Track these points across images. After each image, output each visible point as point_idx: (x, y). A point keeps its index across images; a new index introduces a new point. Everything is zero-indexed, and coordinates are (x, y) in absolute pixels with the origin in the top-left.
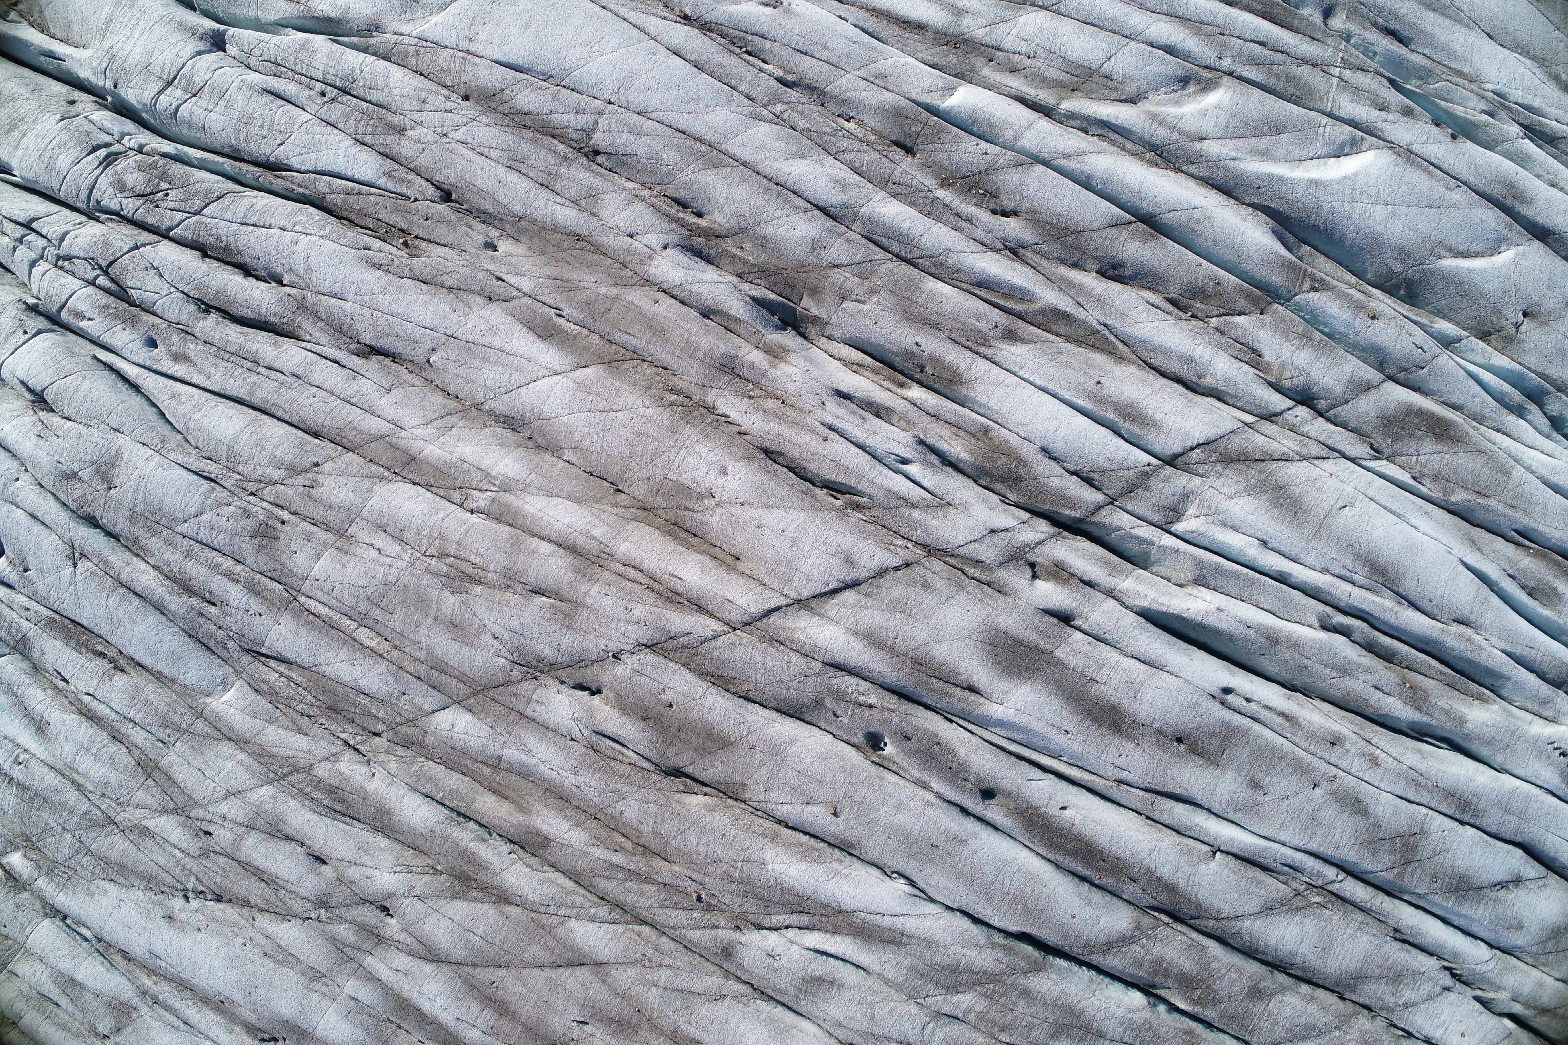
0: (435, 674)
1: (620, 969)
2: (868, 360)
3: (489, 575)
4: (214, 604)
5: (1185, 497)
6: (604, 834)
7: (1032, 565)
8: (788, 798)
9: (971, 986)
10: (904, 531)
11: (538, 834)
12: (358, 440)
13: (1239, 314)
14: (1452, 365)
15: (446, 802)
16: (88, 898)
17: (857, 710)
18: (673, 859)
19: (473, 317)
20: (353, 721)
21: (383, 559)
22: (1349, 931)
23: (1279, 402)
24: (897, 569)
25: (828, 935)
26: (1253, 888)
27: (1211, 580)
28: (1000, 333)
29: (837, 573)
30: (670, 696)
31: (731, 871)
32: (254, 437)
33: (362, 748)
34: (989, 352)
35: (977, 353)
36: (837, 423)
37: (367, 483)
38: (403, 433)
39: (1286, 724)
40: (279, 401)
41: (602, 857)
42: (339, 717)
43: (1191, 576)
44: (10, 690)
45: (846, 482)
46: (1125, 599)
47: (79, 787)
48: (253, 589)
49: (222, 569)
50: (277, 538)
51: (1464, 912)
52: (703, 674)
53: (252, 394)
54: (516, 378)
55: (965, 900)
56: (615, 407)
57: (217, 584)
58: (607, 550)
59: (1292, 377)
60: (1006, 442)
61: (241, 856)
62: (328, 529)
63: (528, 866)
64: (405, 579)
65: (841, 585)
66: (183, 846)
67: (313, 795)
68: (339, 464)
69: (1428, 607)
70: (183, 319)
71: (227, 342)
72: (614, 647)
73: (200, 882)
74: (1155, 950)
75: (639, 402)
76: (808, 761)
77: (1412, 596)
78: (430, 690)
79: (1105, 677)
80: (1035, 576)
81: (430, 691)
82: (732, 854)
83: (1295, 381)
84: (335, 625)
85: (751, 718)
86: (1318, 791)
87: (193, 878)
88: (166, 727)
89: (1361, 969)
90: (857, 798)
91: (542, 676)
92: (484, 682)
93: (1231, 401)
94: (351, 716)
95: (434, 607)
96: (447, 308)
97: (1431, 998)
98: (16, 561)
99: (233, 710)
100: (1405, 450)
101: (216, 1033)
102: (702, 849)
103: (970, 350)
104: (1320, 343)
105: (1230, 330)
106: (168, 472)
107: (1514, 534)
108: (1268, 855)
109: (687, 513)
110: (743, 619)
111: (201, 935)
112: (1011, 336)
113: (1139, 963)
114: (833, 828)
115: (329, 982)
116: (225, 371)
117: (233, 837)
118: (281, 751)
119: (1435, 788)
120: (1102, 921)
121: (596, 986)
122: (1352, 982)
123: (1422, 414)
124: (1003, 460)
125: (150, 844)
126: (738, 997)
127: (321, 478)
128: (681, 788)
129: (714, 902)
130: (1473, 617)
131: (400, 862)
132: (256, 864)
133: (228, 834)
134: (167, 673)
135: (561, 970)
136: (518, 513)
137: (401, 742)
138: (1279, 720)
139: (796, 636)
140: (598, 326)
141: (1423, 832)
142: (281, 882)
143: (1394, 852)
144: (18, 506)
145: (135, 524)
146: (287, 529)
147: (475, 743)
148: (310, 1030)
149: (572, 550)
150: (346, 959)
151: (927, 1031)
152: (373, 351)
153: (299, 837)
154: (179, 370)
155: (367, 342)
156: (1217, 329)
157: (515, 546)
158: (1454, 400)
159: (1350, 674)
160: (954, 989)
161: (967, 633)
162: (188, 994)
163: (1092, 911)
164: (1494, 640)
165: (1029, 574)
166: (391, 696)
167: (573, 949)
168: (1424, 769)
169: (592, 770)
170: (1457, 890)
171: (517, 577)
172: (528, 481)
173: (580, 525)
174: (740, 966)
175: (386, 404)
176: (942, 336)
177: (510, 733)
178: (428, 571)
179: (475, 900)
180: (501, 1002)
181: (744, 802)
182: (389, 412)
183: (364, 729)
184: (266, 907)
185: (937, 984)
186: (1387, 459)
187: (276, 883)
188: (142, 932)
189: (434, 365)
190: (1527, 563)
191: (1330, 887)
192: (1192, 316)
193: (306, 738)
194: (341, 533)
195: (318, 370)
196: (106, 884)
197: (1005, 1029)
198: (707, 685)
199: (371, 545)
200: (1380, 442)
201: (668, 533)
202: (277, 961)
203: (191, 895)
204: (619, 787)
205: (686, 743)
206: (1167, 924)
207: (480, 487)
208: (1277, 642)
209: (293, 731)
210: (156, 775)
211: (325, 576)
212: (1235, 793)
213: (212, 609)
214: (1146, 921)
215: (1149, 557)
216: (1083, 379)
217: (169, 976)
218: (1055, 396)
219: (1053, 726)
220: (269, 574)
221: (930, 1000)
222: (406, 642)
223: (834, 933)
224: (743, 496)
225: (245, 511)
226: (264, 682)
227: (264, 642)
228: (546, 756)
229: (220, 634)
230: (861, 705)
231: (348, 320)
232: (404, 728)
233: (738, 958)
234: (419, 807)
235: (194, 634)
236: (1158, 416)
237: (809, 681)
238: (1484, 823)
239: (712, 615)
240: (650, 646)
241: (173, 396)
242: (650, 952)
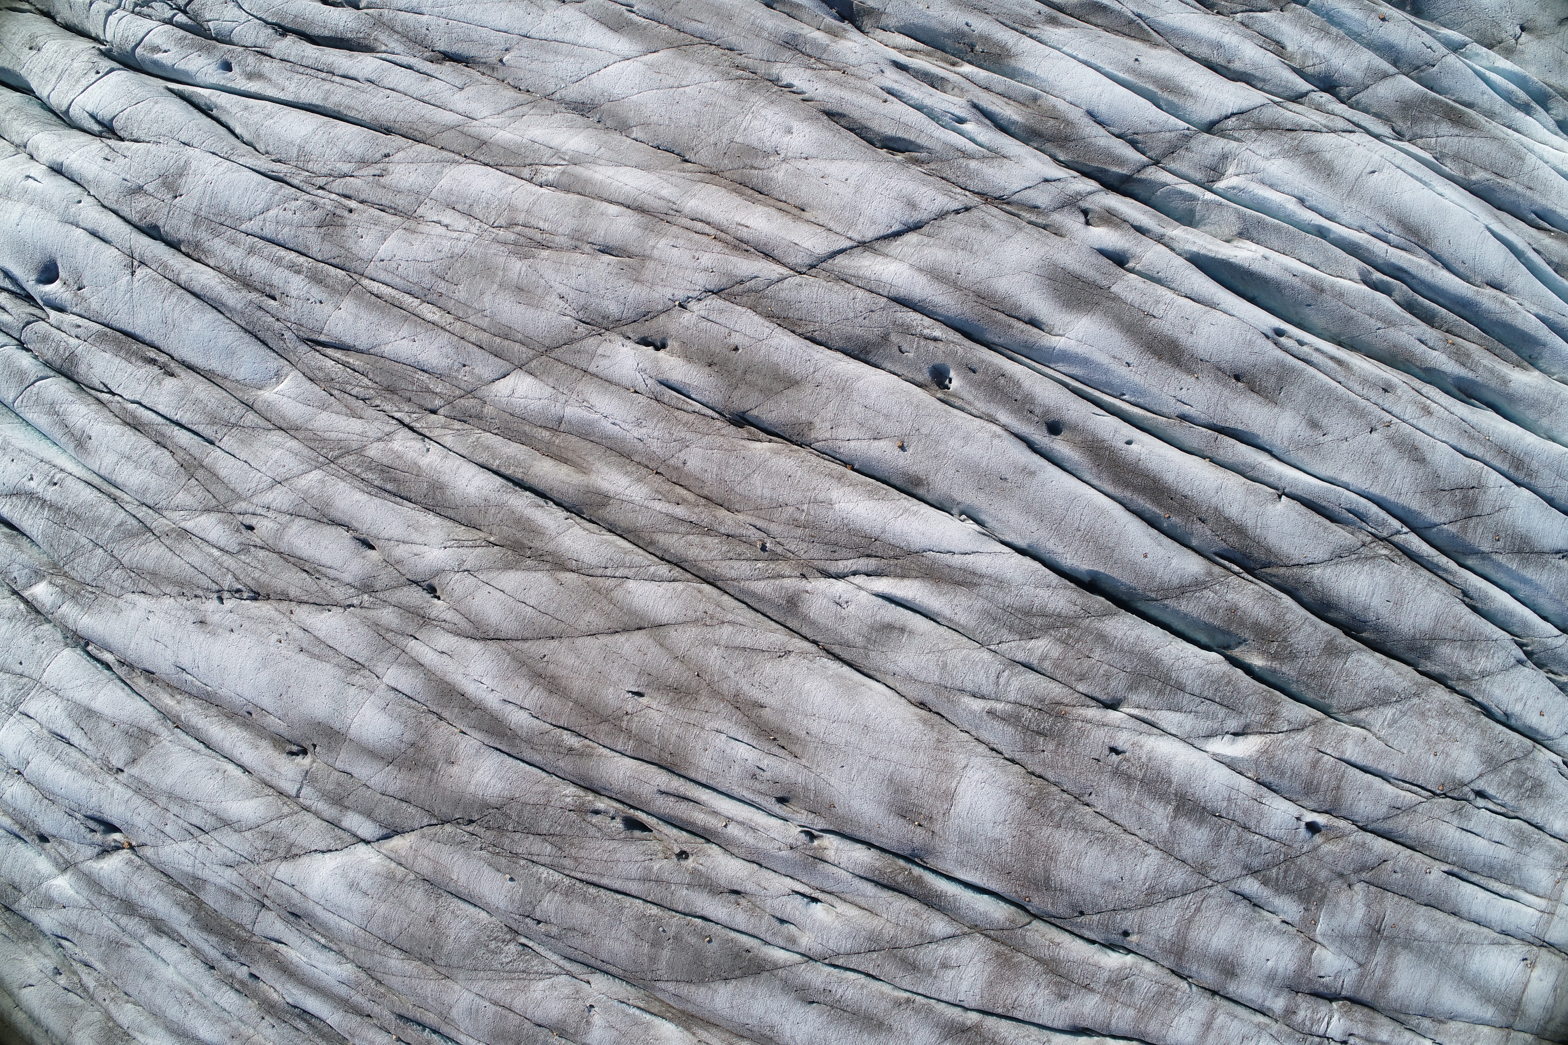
0: (498, 340)
1: (679, 630)
2: (921, 46)
3: (557, 239)
4: (274, 299)
5: (1224, 157)
6: (667, 487)
7: (1085, 212)
8: (855, 434)
9: (1046, 630)
10: (961, 180)
11: (598, 493)
12: (429, 131)
13: (1262, 11)
14: (1459, 64)
15: (503, 470)
16: (115, 616)
17: (923, 343)
18: (737, 507)
19: (547, 18)
20: (410, 400)
21: (449, 234)
22: (1419, 586)
23: (1305, 86)
24: (957, 212)
25: (897, 580)
26: (1321, 533)
27: (1255, 234)
28: (1043, 18)
29: (899, 216)
30: (736, 339)
31: (797, 515)
32: (326, 136)
33: (416, 425)
34: (1034, 32)
35: (1024, 33)
36: (896, 86)
37: (438, 167)
38: (475, 122)
39: (1339, 369)
40: (353, 103)
41: (664, 510)
42: (396, 397)
43: (1235, 229)
44: (52, 409)
45: (906, 137)
46: (1175, 245)
47: (115, 500)
48: (316, 278)
49: (284, 262)
50: (344, 226)
51: (1529, 576)
52: (770, 316)
53: (325, 99)
54: (588, 66)
55: (1036, 536)
56: (683, 83)
57: (279, 277)
58: (675, 207)
59: (1314, 65)
60: (1054, 107)
61: (283, 547)
62: (396, 212)
63: (585, 529)
64: (473, 249)
65: (903, 227)
66: (222, 544)
67: (363, 476)
68: (410, 153)
69: (1462, 269)
70: (260, 42)
71: (303, 57)
72: (681, 295)
73: (237, 579)
74: (1229, 597)
75: (707, 77)
76: (874, 395)
77: (1446, 256)
78: (492, 357)
79: (1161, 312)
80: (1087, 223)
81: (492, 359)
82: (798, 496)
83: (1317, 68)
84: (397, 303)
85: (818, 356)
86: (1375, 435)
87: (230, 576)
88: (214, 423)
89: (1434, 629)
90: (924, 431)
91: (607, 333)
92: (547, 342)
93: (1260, 85)
94: (408, 394)
95: (501, 273)
96: (521, 12)
97: (1506, 669)
98: (71, 281)
99: (285, 399)
100: (1424, 132)
101: (241, 750)
102: (767, 493)
103: (1017, 30)
104: (1337, 36)
105: (1254, 24)
106: (236, 174)
107: (1534, 216)
108: (1333, 499)
109: (753, 171)
110: (808, 261)
111: (234, 636)
112: (1053, 21)
113: (1213, 610)
114: (901, 463)
115: (367, 673)
116: (299, 84)
117: (276, 526)
118: (333, 435)
119: (1487, 441)
120: (1174, 562)
121: (654, 650)
122: (1427, 643)
123: (1434, 101)
124: (1052, 122)
125: (187, 546)
126: (803, 654)
127: (391, 167)
128: (746, 436)
129: (779, 550)
130: (1505, 280)
131: (451, 537)
132: (298, 554)
133: (271, 525)
134: (219, 370)
135: (617, 636)
136: (587, 181)
137: (459, 416)
138: (1331, 364)
139: (861, 273)
140: (668, 16)
141: (1480, 486)
142: (324, 570)
143: (1454, 504)
144: (77, 226)
145: (199, 227)
146: (354, 216)
147: (535, 405)
148: (343, 731)
149: (641, 210)
150: (388, 645)
151: (1002, 680)
152: (448, 57)
153: (346, 519)
154: (253, 86)
155: (442, 49)
156: (1242, 23)
157: (583, 212)
158: (1465, 98)
159: (1394, 325)
160: (1028, 634)
161: (1026, 268)
162: (213, 711)
163: (1163, 552)
164: (1527, 304)
165: (1082, 219)
166: (450, 369)
167: (631, 612)
168: (1475, 421)
169: (655, 420)
170: (1520, 552)
171: (585, 238)
172: (597, 154)
173: (648, 187)
174: (805, 619)
175: (459, 101)
176: (990, 18)
177: (571, 391)
178: (496, 240)
179: (529, 569)
180: (552, 677)
181: (809, 446)
182: (461, 106)
183: (421, 407)
184: (305, 598)
185: (1011, 629)
186: (1409, 141)
187: (318, 571)
188: (170, 643)
189: (507, 64)
190: (1547, 241)
191: (1396, 539)
192: (1218, 13)
193: (359, 421)
194: (408, 215)
195: (393, 75)
196: (136, 597)
197: (1082, 678)
198: (773, 326)
199: (439, 223)
200: (1400, 125)
201: (735, 190)
202: (313, 656)
203: (226, 595)
204: (683, 435)
205: (752, 385)
206: (1237, 574)
207: (550, 162)
208: (1322, 291)
209: (347, 415)
210: (200, 474)
211: (390, 255)
212: (1295, 431)
213: (272, 302)
214: (1217, 570)
215: (1194, 216)
216: (1122, 57)
217: (194, 692)
218: (1097, 69)
219: (1114, 357)
220: (333, 261)
221: (1004, 646)
222: (470, 312)
223: (903, 577)
224: (807, 152)
225: (313, 203)
226: (320, 369)
227: (322, 329)
228: (608, 410)
229: (277, 325)
230: (926, 338)
231: (424, 30)
232: (462, 401)
233: (804, 609)
234: (473, 476)
235: (250, 328)
236: (1193, 88)
237: (875, 316)
238: (1539, 484)
239: (778, 261)
240: (717, 292)
241: (246, 108)
242: (711, 609)
